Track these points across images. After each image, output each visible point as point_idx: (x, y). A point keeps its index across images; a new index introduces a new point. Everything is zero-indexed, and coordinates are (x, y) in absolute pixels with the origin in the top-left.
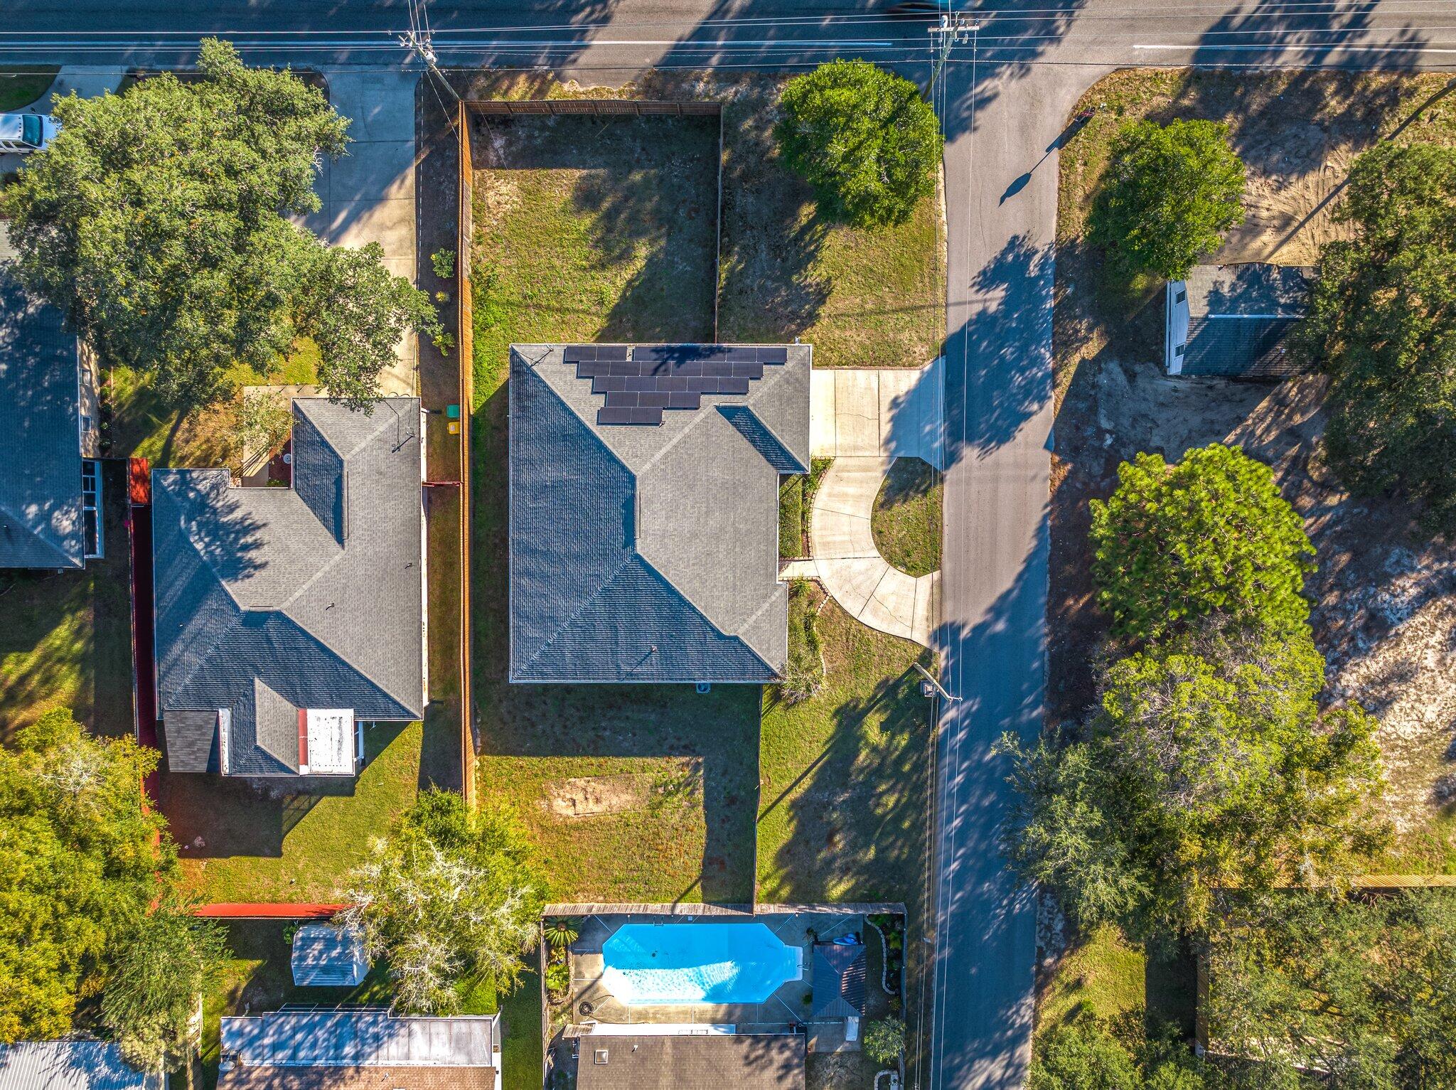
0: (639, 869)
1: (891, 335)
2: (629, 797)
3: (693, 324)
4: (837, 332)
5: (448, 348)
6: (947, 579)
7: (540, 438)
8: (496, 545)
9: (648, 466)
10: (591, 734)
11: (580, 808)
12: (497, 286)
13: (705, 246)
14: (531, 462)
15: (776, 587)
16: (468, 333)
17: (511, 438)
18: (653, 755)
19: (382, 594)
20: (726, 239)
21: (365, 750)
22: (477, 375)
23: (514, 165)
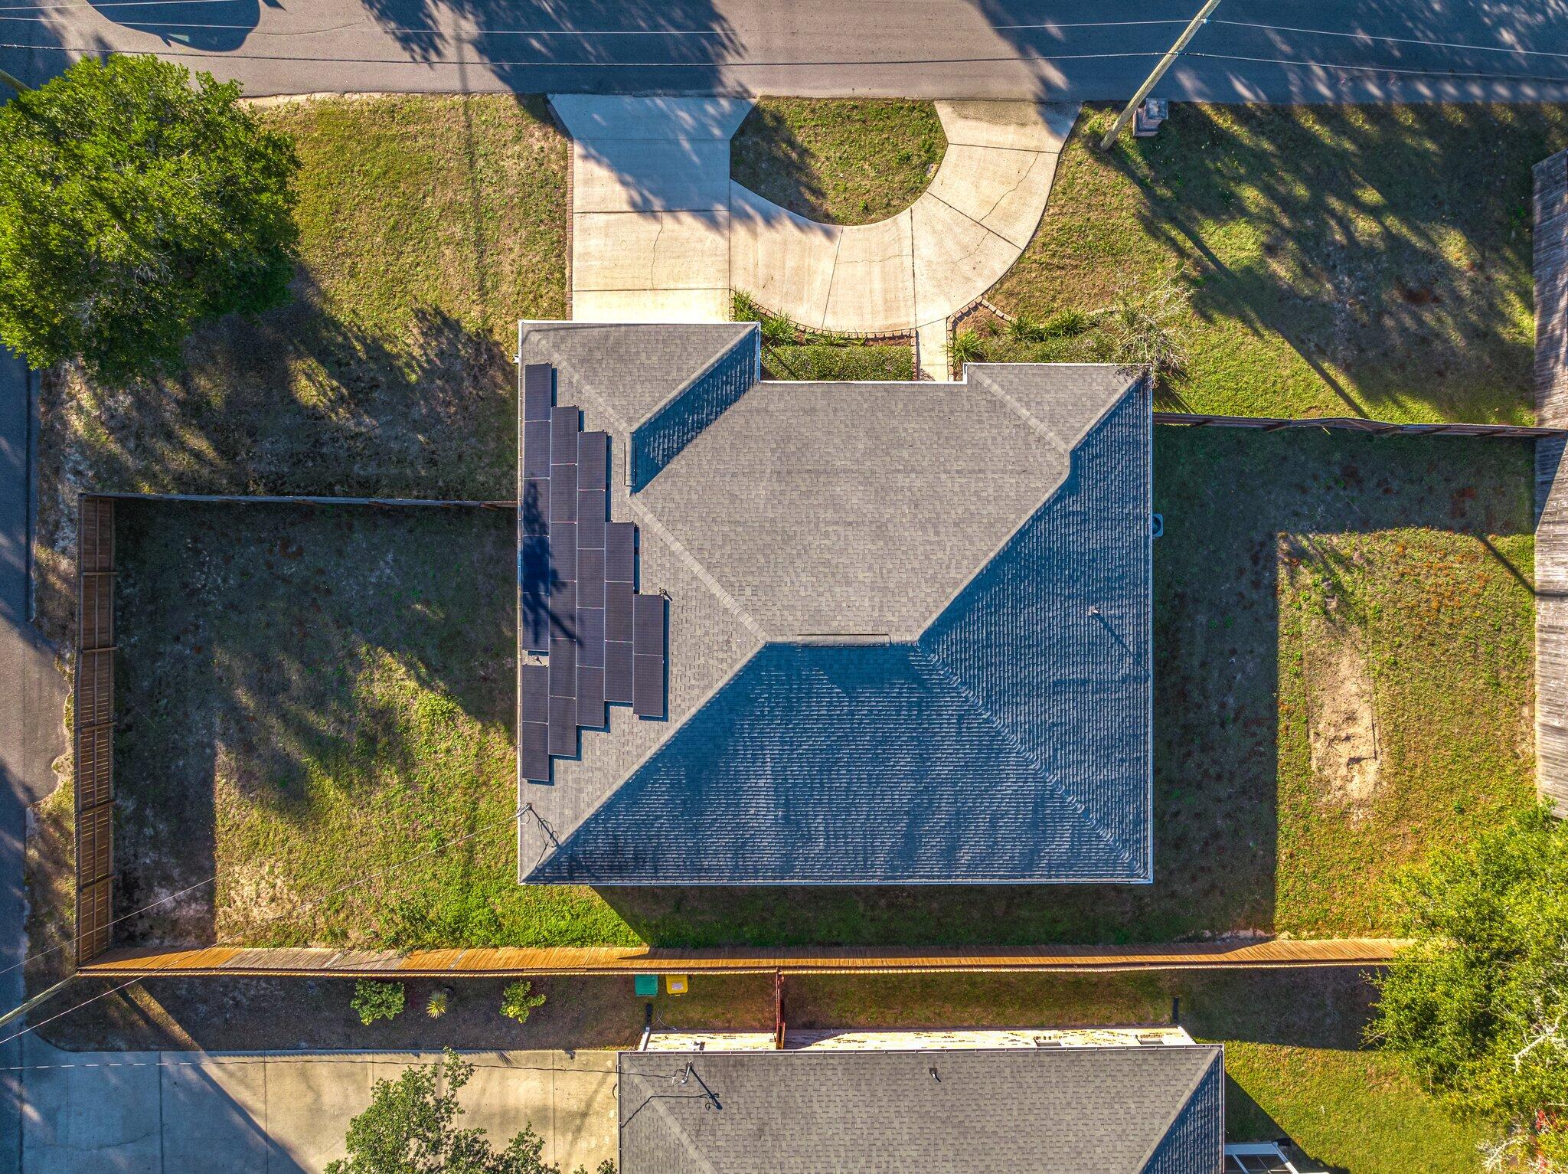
0: (1473, 643)
1: (510, 191)
2: (1345, 661)
3: (489, 548)
4: (504, 288)
5: (533, 994)
6: (950, 89)
7: (696, 829)
8: (890, 905)
9: (747, 620)
10: (1232, 730)
11: (1364, 750)
12: (422, 902)
13: (350, 527)
14: (739, 847)
15: (974, 385)
16: (504, 958)
17: (695, 882)
18: (1274, 616)
19: (990, 1128)
20: (337, 488)
21: (1262, 1139)
22: (582, 940)
23: (208, 870)
